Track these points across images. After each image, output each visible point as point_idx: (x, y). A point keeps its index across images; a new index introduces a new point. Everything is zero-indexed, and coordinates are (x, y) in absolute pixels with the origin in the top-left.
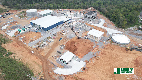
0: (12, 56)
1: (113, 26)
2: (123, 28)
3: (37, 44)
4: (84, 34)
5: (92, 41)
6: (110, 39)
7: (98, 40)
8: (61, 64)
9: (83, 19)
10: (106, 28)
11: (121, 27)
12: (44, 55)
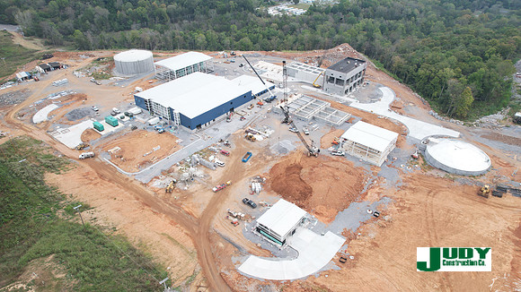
0: (86, 215)
1: (426, 111)
2: (461, 118)
3: (168, 172)
4: (328, 139)
5: (357, 164)
6: (420, 156)
7: (379, 161)
8: (259, 245)
9: (319, 87)
10: (403, 119)
11: (454, 116)
12: (198, 212)
